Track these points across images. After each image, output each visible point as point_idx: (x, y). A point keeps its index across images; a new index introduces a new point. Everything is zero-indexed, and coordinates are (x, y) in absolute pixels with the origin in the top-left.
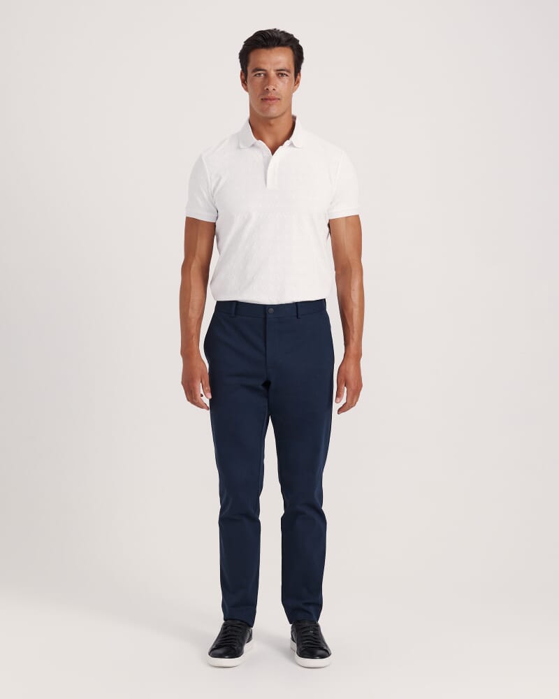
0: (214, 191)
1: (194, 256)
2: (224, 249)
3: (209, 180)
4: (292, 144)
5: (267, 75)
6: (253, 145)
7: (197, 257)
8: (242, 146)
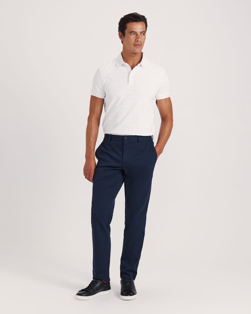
0: (104, 85)
1: (94, 113)
2: (107, 111)
3: (102, 80)
4: (141, 65)
5: (137, 35)
6: (123, 65)
7: (95, 114)
8: (118, 65)
